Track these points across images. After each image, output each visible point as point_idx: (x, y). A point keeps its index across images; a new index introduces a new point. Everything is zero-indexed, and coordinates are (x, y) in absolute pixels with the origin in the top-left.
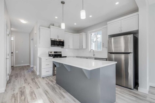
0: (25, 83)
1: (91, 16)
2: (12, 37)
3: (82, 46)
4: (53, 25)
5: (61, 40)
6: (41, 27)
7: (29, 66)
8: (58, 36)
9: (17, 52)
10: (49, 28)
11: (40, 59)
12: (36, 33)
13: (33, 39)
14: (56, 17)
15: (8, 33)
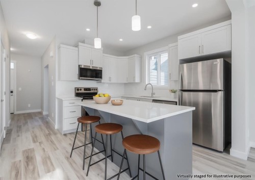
0: (34, 142)
1: (149, 27)
2: (11, 63)
3: (134, 77)
4: (83, 42)
5: (97, 67)
6: (62, 45)
7: (40, 113)
8: (92, 61)
9: (20, 89)
10: (77, 46)
11: (61, 101)
12: (52, 57)
13: (47, 67)
14: (88, 30)
15: (4, 55)
